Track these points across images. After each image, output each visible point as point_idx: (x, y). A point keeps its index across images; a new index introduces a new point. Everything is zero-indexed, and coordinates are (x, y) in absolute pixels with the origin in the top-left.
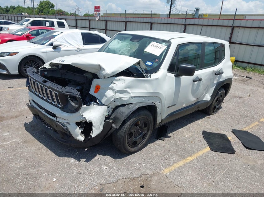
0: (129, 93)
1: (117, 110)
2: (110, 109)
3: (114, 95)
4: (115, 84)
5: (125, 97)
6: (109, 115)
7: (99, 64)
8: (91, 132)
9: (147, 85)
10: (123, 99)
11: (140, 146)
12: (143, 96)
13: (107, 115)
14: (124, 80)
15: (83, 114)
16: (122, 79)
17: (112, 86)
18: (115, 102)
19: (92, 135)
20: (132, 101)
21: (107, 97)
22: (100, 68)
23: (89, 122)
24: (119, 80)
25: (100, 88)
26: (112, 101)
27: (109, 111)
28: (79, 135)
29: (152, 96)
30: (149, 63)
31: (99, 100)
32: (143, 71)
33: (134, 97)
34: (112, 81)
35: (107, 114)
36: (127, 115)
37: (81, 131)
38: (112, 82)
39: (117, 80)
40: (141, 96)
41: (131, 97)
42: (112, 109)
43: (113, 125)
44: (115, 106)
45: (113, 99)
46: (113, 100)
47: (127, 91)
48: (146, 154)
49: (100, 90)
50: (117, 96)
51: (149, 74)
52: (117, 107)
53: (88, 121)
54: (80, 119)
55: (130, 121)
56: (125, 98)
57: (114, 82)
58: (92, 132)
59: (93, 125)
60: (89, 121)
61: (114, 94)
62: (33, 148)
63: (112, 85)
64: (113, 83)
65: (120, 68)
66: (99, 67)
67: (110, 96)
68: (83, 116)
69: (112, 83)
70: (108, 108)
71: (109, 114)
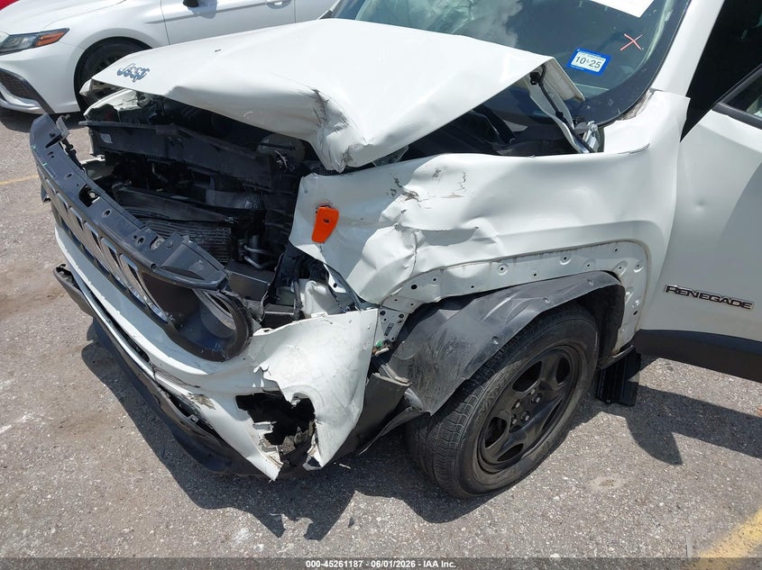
0: (489, 240)
1: (427, 324)
2: (393, 318)
3: (409, 257)
4: (411, 196)
5: (464, 264)
6: (386, 342)
7: (316, 91)
8: (313, 442)
9: (583, 192)
10: (459, 272)
11: (531, 455)
12: (561, 251)
13: (379, 348)
14: (463, 174)
15: (264, 366)
16: (450, 171)
17: (395, 209)
18: (414, 287)
19: (317, 457)
20: (504, 277)
21: (371, 264)
22: (320, 110)
23: (294, 403)
24: (436, 174)
25: (339, 222)
26: (401, 285)
27: (389, 328)
28: (259, 448)
29: (609, 243)
30: (588, 61)
31: (337, 275)
32: (560, 115)
33: (515, 258)
34: (397, 182)
35: (380, 339)
36: (480, 358)
37: (262, 432)
38: (395, 186)
39: (423, 178)
40: (550, 252)
41: (498, 260)
42: (401, 316)
43: (411, 394)
44: (416, 305)
45: (404, 276)
46: (405, 282)
47: (479, 234)
48: (561, 490)
49: (340, 230)
50: (424, 261)
51: (592, 125)
52: (427, 310)
53: (289, 397)
54: (254, 388)
55: (496, 377)
56: (469, 267)
57: (409, 188)
58: (317, 440)
59: (316, 413)
60: (296, 397)
61: (409, 252)
62: (91, 462)
63: (400, 203)
64: (405, 194)
65: (432, 107)
66: (317, 106)
67: (387, 262)
68: (266, 375)
69: (396, 190)
70: (383, 313)
71: (390, 337)
